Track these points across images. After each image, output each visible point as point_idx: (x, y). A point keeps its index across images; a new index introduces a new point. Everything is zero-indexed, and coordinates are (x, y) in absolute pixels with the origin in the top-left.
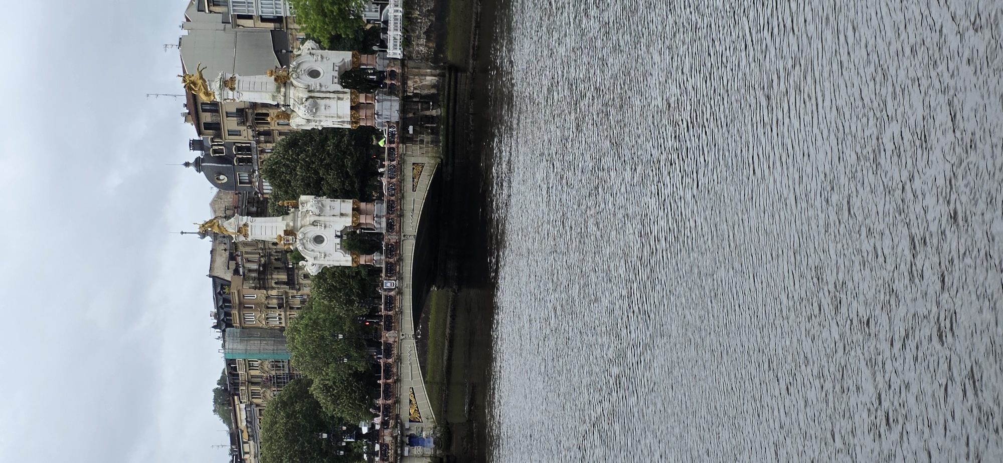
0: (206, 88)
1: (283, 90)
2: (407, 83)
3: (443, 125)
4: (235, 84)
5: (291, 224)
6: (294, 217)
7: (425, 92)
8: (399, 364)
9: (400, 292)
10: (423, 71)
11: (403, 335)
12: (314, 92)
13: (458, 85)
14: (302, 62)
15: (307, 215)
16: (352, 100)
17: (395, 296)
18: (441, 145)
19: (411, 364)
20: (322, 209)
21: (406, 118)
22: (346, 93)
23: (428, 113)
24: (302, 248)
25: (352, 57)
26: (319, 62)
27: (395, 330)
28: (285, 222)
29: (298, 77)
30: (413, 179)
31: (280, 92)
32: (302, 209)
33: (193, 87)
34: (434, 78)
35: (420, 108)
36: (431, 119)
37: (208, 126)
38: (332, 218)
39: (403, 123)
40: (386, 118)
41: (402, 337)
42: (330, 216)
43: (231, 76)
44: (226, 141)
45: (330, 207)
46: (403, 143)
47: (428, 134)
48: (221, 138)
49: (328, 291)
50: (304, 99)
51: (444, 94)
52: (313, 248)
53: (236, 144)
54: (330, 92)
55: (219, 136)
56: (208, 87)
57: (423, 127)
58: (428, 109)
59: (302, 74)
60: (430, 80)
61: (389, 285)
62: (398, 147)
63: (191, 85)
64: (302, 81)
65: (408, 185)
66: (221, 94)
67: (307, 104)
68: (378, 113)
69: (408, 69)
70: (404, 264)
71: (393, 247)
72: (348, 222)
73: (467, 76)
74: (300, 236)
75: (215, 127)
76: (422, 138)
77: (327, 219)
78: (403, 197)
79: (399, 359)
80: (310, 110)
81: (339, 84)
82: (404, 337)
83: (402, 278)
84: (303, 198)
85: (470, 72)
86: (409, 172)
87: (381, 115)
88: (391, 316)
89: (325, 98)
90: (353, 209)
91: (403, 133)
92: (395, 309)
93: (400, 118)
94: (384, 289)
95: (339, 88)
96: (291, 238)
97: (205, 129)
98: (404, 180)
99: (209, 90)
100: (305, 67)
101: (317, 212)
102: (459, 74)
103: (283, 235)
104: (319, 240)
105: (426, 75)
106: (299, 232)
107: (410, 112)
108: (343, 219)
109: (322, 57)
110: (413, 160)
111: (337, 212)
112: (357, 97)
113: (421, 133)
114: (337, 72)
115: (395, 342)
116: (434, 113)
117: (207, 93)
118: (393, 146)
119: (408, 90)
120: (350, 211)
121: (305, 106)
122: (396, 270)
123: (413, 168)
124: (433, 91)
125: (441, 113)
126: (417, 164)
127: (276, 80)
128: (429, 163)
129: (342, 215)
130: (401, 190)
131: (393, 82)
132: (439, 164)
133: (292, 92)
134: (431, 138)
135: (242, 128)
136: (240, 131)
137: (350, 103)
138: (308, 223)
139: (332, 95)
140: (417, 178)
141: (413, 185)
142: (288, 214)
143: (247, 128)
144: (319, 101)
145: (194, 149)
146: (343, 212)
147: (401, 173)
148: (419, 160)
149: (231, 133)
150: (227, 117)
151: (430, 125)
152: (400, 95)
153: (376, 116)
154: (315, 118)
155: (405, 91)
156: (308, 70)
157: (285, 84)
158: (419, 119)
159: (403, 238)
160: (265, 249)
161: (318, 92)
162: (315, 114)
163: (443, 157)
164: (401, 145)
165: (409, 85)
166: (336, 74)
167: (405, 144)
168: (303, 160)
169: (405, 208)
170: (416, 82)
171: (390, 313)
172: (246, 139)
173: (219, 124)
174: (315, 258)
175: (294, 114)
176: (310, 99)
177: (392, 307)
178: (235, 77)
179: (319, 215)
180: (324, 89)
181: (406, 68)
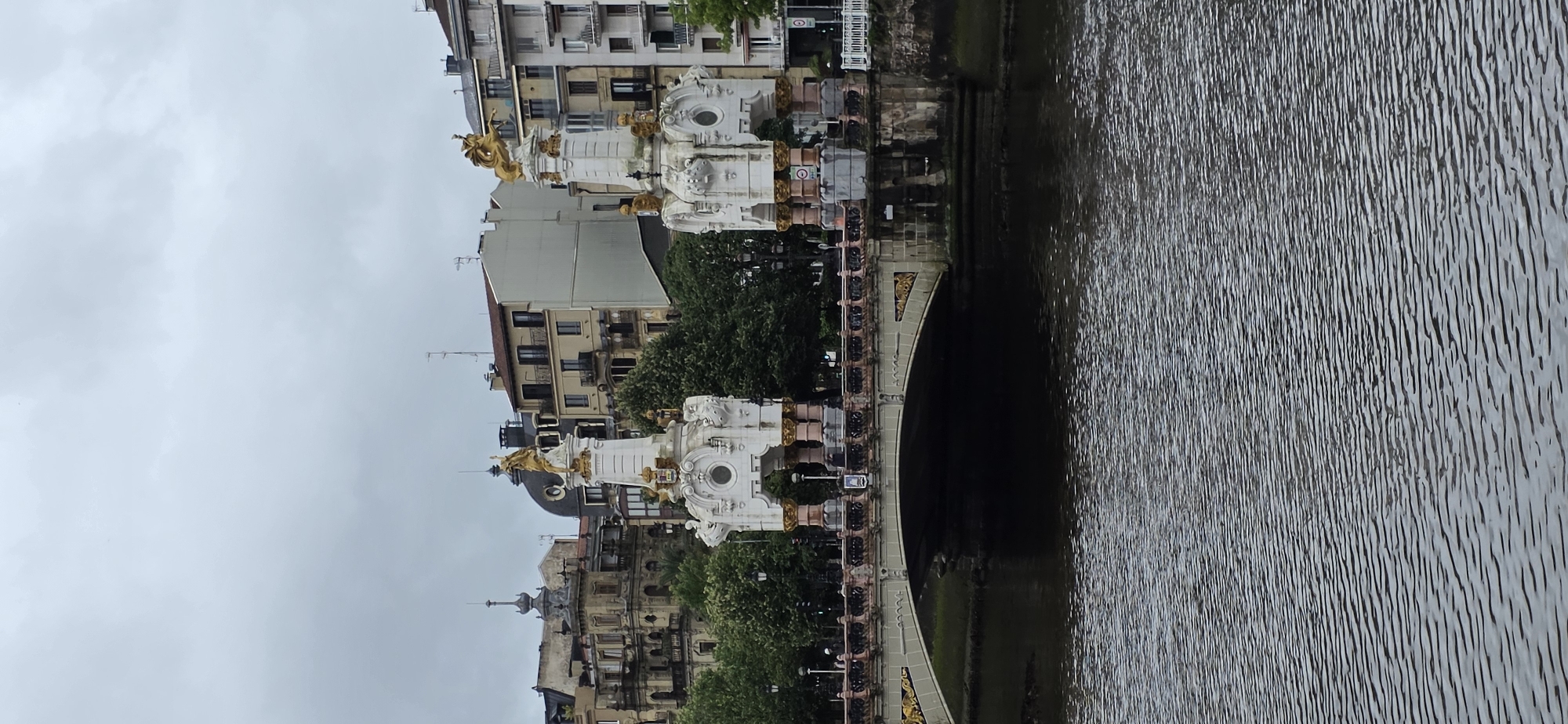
0: (505, 156)
1: (647, 149)
2: (879, 119)
3: (950, 202)
4: (558, 147)
5: (670, 447)
6: (675, 434)
7: (915, 137)
8: (879, 623)
9: (877, 495)
10: (910, 91)
11: (884, 571)
12: (706, 147)
13: (978, 120)
14: (683, 99)
15: (698, 428)
16: (776, 160)
17: (867, 504)
18: (946, 239)
19: (902, 624)
20: (725, 414)
21: (880, 190)
22: (765, 147)
23: (921, 180)
24: (691, 491)
25: (777, 88)
26: (714, 98)
27: (869, 564)
28: (657, 446)
29: (675, 123)
30: (896, 299)
31: (642, 156)
32: (689, 417)
33: (483, 154)
34: (931, 104)
35: (905, 169)
36: (927, 192)
37: (531, 392)
38: (745, 431)
39: (877, 198)
40: (842, 194)
41: (882, 576)
42: (741, 427)
43: (552, 132)
44: (562, 417)
45: (741, 412)
46: (876, 237)
47: (922, 221)
48: (553, 412)
49: (741, 600)
50: (687, 161)
51: (951, 140)
52: (710, 492)
53: (580, 424)
54: (735, 146)
55: (550, 408)
56: (510, 154)
57: (912, 208)
58: (921, 172)
59: (683, 119)
60: (924, 108)
61: (854, 482)
62: (865, 245)
63: (479, 151)
64: (682, 129)
65: (888, 309)
66: (532, 164)
67: (691, 168)
68: (825, 183)
69: (881, 87)
70: (883, 446)
71: (859, 418)
72: (774, 438)
73: (994, 98)
74: (685, 467)
75: (542, 392)
76: (910, 230)
77: (735, 432)
78: (877, 330)
79: (878, 615)
80: (697, 179)
81: (751, 133)
82: (886, 575)
83: (880, 471)
84: (690, 401)
85: (1001, 90)
86: (887, 289)
87: (833, 187)
88: (860, 538)
89: (727, 156)
90: (784, 415)
91: (875, 220)
92: (868, 525)
93: (869, 190)
94: (844, 490)
95: (753, 139)
96: (668, 472)
97: (525, 398)
98: (878, 300)
99: (512, 159)
100: (688, 106)
101: (717, 421)
102: (979, 95)
103: (654, 468)
104: (721, 475)
105: (915, 100)
106: (683, 462)
107: (887, 179)
108: (766, 432)
109: (720, 90)
110: (895, 268)
111: (754, 420)
112: (787, 153)
113: (908, 220)
114: (748, 114)
115: (869, 584)
116: (933, 179)
117: (508, 167)
118: (857, 243)
119: (883, 133)
120: (778, 419)
121: (689, 172)
122: (868, 457)
123: (896, 282)
124: (931, 135)
125: (946, 180)
126: (904, 274)
127: (634, 131)
128: (924, 272)
129: (763, 425)
130: (873, 317)
131: (854, 118)
132: (944, 273)
133: (665, 155)
134: (929, 228)
135: (590, 390)
136: (586, 398)
137: (773, 165)
138: (700, 442)
139: (739, 152)
140: (904, 297)
141: (897, 310)
142: (661, 431)
143: (599, 389)
144: (714, 163)
145: (508, 445)
146: (765, 420)
147: (873, 290)
148: (907, 267)
149: (572, 402)
150: (563, 370)
151: (925, 205)
152: (868, 146)
153: (822, 190)
154: (708, 199)
155: (877, 137)
156: (694, 112)
157: (651, 139)
158: (905, 191)
159: (879, 400)
160: (634, 629)
161: (712, 146)
162: (708, 186)
163: (951, 261)
164: (871, 241)
165: (883, 123)
166: (747, 117)
167: (879, 239)
168: (693, 365)
169: (881, 349)
170: (896, 115)
171: (858, 533)
172: (597, 412)
173: (550, 386)
174: (713, 510)
175: (670, 197)
176: (699, 160)
177: (862, 523)
178: (559, 135)
179: (721, 427)
180: (723, 141)
181: (878, 86)
